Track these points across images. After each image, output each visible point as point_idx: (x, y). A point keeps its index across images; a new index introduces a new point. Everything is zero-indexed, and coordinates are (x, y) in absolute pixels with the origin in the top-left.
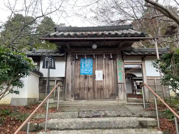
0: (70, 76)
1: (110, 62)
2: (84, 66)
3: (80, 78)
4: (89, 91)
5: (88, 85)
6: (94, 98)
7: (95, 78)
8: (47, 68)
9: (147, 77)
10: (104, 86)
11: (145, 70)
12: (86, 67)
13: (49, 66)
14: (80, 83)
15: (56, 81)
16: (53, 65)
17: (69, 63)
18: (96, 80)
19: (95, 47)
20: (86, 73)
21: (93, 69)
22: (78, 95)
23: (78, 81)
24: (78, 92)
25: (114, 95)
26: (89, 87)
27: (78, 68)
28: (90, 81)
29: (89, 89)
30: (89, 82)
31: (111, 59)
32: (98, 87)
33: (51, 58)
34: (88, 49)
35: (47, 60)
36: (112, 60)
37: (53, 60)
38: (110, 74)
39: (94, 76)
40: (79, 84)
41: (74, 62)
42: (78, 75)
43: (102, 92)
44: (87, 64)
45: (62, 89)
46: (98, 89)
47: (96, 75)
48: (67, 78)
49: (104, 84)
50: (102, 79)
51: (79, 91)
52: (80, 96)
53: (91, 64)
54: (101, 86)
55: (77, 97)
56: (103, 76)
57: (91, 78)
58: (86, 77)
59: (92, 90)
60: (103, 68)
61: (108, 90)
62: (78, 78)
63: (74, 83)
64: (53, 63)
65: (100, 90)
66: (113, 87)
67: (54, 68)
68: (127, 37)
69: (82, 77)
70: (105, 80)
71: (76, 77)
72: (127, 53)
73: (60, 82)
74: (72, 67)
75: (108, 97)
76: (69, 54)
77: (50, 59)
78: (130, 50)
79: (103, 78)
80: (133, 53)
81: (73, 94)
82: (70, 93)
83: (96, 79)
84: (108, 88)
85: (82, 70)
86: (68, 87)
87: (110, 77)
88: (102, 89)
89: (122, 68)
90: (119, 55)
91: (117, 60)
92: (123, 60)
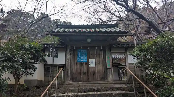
0: (69, 63)
1: (100, 52)
2: (81, 55)
3: (77, 64)
4: (85, 75)
5: (83, 70)
8: (51, 56)
9: (129, 63)
10: (96, 71)
11: (127, 59)
13: (53, 55)
14: (77, 68)
15: (58, 67)
16: (56, 54)
17: (68, 53)
19: (89, 40)
20: (82, 61)
21: (87, 58)
22: (76, 78)
25: (104, 78)
26: (84, 72)
27: (76, 57)
29: (84, 74)
30: (85, 68)
31: (101, 50)
32: (92, 72)
33: (54, 49)
34: (84, 42)
35: (52, 50)
36: (102, 51)
37: (56, 50)
38: (101, 62)
39: (88, 63)
40: (77, 70)
41: (72, 52)
42: (75, 62)
43: (95, 76)
44: (83, 53)
46: (91, 74)
47: (90, 62)
48: (66, 65)
50: (95, 66)
51: (76, 75)
52: (77, 79)
53: (86, 54)
54: (94, 71)
55: (75, 80)
56: (95, 63)
57: (86, 65)
58: (82, 64)
60: (95, 57)
62: (75, 65)
65: (93, 74)
66: (103, 72)
67: (57, 57)
69: (79, 64)
70: (97, 66)
72: (114, 46)
74: (71, 56)
75: (99, 79)
76: (69, 46)
78: (116, 43)
79: (95, 65)
81: (71, 77)
82: (69, 76)
83: (90, 66)
84: (99, 73)
85: (78, 58)
86: (67, 71)
87: (101, 64)
88: (95, 73)
89: (110, 57)
90: (107, 47)
91: (106, 51)
92: (111, 51)
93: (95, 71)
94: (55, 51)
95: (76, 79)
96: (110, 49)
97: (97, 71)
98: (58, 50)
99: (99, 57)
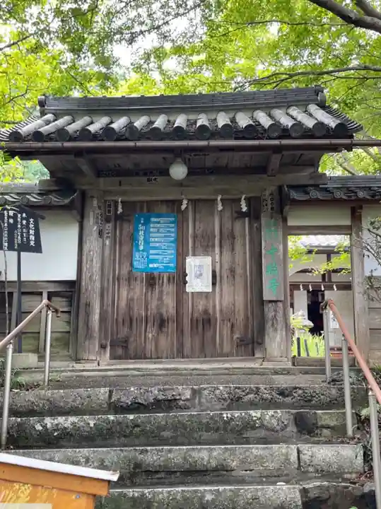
0: (97, 277)
1: (238, 225)
2: (147, 242)
3: (132, 282)
4: (165, 330)
5: (158, 307)
6: (181, 353)
7: (185, 283)
8: (11, 248)
10: (215, 312)
12: (151, 245)
13: (20, 242)
14: (130, 301)
15: (45, 295)
16: (32, 238)
17: (92, 230)
18: (187, 290)
19: (179, 171)
20: (151, 266)
21: (177, 250)
22: (125, 344)
23: (124, 293)
24: (124, 331)
25: (252, 342)
26: (161, 315)
27: (126, 249)
28: (168, 294)
29: (162, 323)
30: (164, 297)
31: (241, 215)
32: (196, 315)
33: (24, 215)
34: (160, 179)
35: (11, 221)
36: (247, 219)
37: (32, 220)
38: (239, 271)
39: (180, 278)
40: (129, 307)
41: (109, 226)
42: (125, 271)
43: (209, 334)
44: (158, 232)
45: (69, 323)
46: (194, 323)
47: (187, 272)
48: (83, 284)
49: (214, 307)
50: (210, 289)
52: (132, 347)
53: (173, 235)
54: (206, 312)
55: (120, 351)
56: (214, 276)
57: (171, 286)
58: (151, 280)
59: (172, 327)
60: (213, 246)
61: (229, 325)
62: (124, 283)
63: (108, 300)
64: (32, 232)
65: (201, 327)
66: (247, 318)
67: (37, 248)
68: (289, 137)
69: (138, 282)
70: (221, 290)
71: (118, 279)
72: (295, 195)
73: (59, 299)
74: (104, 245)
75: (227, 348)
76: (92, 197)
77: (22, 219)
78: (311, 182)
79: (214, 284)
80: (315, 194)
81: (106, 338)
82: (96, 334)
83: (189, 289)
84: (228, 317)
85: (137, 256)
86: (88, 315)
87: (238, 279)
88: (209, 321)
89: (281, 247)
90: (269, 202)
91: (263, 221)
92: (285, 220)
93: (211, 311)
94: (28, 223)
95: (126, 348)
96: (282, 212)
97: (221, 311)
98: (43, 218)
99: (233, 249)
